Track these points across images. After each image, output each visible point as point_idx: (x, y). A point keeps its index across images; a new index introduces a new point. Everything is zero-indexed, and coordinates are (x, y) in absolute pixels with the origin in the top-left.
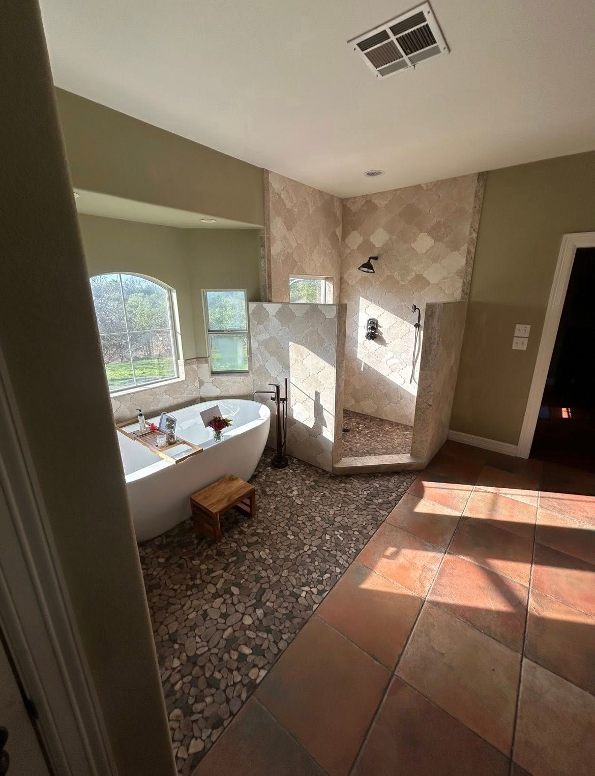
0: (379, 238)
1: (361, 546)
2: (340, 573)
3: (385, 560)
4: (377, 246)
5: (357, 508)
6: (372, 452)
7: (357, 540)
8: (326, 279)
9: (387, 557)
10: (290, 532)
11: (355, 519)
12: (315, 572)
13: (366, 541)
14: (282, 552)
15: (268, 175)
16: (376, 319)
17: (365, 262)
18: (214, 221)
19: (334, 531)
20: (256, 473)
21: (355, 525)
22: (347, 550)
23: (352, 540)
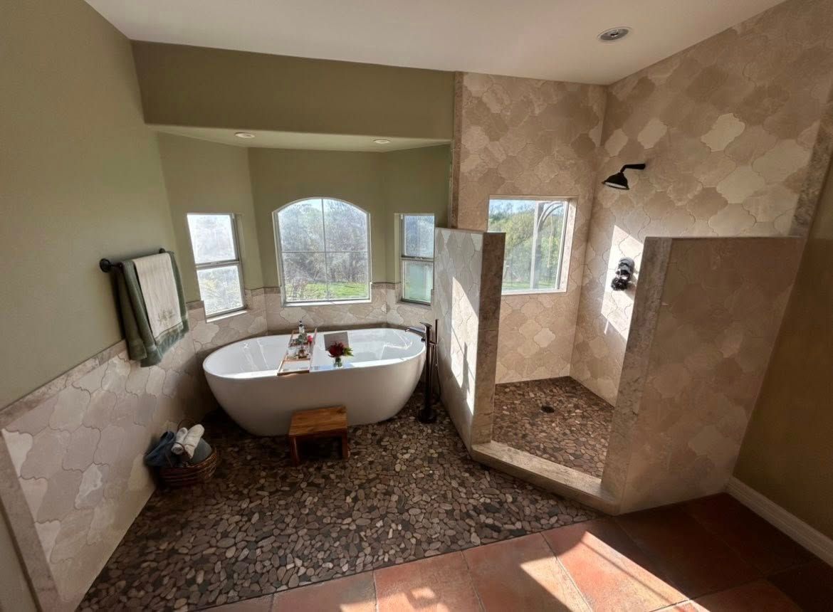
0: (651, 134)
1: (399, 560)
2: (344, 573)
3: (403, 598)
4: (647, 147)
5: (449, 513)
6: (552, 454)
7: (403, 550)
8: (569, 200)
9: (411, 598)
10: (353, 495)
11: (432, 523)
12: (325, 552)
13: (412, 557)
14: (325, 509)
15: (462, 78)
16: (633, 258)
17: (616, 173)
18: (387, 142)
19: (393, 521)
20: (396, 417)
21: (422, 531)
22: (381, 553)
23: (399, 546)
